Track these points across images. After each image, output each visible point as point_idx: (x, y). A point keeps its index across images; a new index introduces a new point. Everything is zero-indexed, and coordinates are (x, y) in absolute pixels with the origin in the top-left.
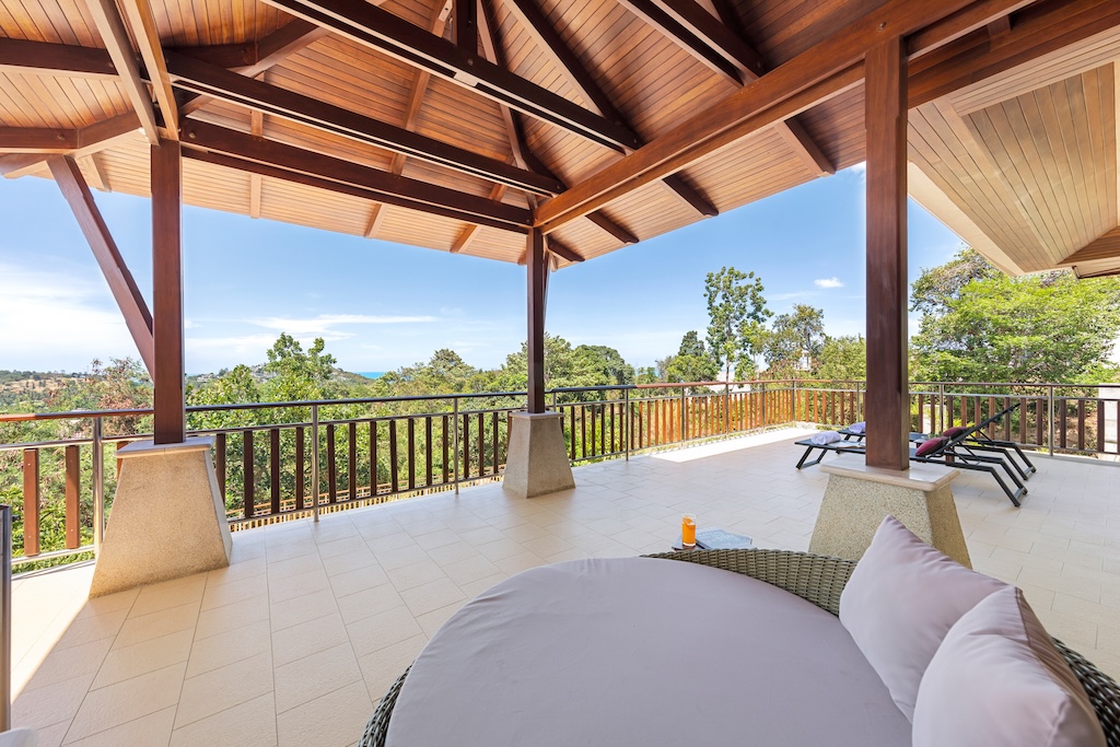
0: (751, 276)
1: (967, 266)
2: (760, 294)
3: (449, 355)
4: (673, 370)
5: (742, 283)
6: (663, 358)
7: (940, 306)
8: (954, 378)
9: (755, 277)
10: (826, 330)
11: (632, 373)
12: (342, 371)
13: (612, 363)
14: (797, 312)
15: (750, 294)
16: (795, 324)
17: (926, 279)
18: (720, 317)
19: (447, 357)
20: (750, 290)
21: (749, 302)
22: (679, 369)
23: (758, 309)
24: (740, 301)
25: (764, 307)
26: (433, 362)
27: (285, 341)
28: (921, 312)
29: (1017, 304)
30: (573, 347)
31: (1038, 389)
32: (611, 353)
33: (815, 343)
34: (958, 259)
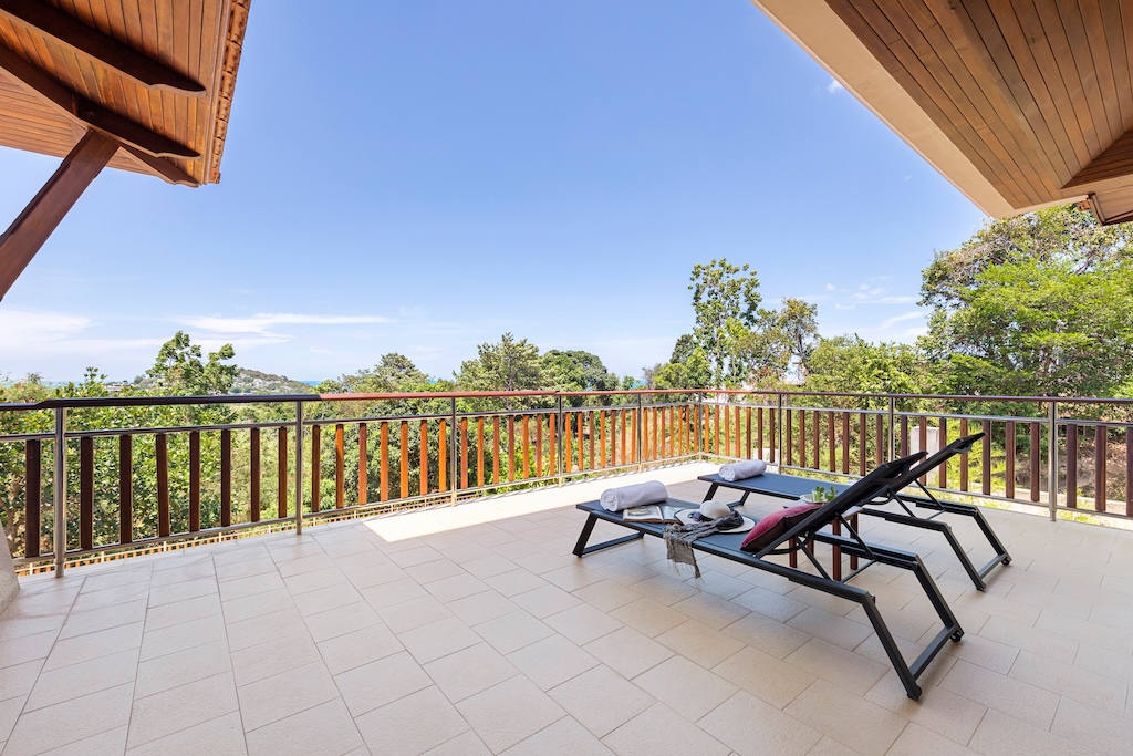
0: (745, 268)
1: (986, 247)
2: (754, 291)
3: (398, 361)
4: (659, 379)
5: (736, 277)
6: (651, 366)
7: (955, 301)
8: (970, 392)
9: (750, 270)
10: (819, 331)
11: (615, 384)
12: (286, 379)
13: (591, 371)
14: (787, 307)
15: (744, 289)
16: (784, 323)
17: (938, 266)
18: (710, 316)
19: (397, 363)
20: (743, 285)
21: (742, 298)
22: (668, 379)
23: (753, 307)
24: (732, 297)
25: (760, 306)
26: (379, 369)
27: (181, 340)
28: (931, 308)
29: (1047, 293)
30: (540, 354)
31: (1071, 406)
32: (588, 360)
33: (808, 347)
34: (976, 240)
